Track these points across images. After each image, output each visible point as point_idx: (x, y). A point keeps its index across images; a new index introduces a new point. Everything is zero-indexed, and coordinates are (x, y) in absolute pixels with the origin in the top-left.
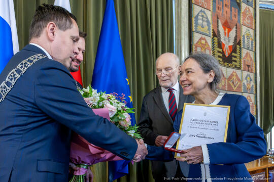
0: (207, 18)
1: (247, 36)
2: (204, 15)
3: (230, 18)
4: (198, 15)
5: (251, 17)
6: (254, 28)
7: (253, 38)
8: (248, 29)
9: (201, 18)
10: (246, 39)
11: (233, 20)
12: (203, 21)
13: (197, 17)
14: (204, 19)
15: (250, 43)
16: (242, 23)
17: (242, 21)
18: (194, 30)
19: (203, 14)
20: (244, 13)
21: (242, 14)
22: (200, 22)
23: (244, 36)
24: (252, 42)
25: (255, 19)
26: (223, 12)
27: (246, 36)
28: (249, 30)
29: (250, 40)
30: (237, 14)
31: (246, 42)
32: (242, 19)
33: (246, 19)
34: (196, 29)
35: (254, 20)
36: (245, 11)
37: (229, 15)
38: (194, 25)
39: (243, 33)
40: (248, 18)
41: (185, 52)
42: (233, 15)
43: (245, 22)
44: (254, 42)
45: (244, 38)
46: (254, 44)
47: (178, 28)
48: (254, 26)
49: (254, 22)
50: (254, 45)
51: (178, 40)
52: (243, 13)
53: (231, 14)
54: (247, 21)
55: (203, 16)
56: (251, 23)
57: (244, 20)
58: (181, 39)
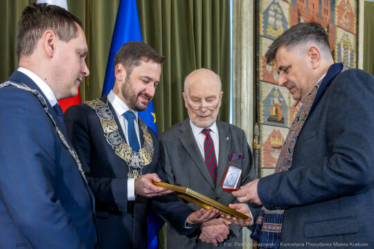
0: (282, 14)
1: (344, 45)
2: (278, 9)
3: (319, 15)
4: (268, 9)
5: (350, 14)
6: (355, 32)
7: (354, 48)
8: (346, 33)
9: (273, 13)
10: (342, 49)
11: (322, 18)
12: (276, 19)
13: (266, 13)
14: (278, 15)
15: (349, 57)
16: (336, 24)
17: (336, 20)
18: (262, 33)
19: (276, 7)
20: (341, 8)
21: (336, 9)
22: (271, 20)
23: (339, 45)
24: (352, 55)
25: (358, 18)
26: (307, 5)
27: (342, 45)
28: (347, 36)
29: (349, 52)
30: (329, 8)
31: (342, 54)
32: (337, 17)
33: (343, 17)
34: (265, 31)
35: (355, 18)
36: (341, 3)
37: (316, 11)
38: (262, 25)
39: (338, 41)
40: (346, 16)
41: (247, 69)
42: (323, 11)
43: (341, 22)
44: (355, 54)
45: (339, 48)
46: (355, 57)
47: (237, 30)
48: (355, 28)
49: (355, 22)
50: (355, 60)
51: (237, 49)
52: (338, 7)
53: (320, 8)
54: (345, 21)
55: (275, 11)
56: (351, 24)
57: (340, 18)
58: (241, 49)
